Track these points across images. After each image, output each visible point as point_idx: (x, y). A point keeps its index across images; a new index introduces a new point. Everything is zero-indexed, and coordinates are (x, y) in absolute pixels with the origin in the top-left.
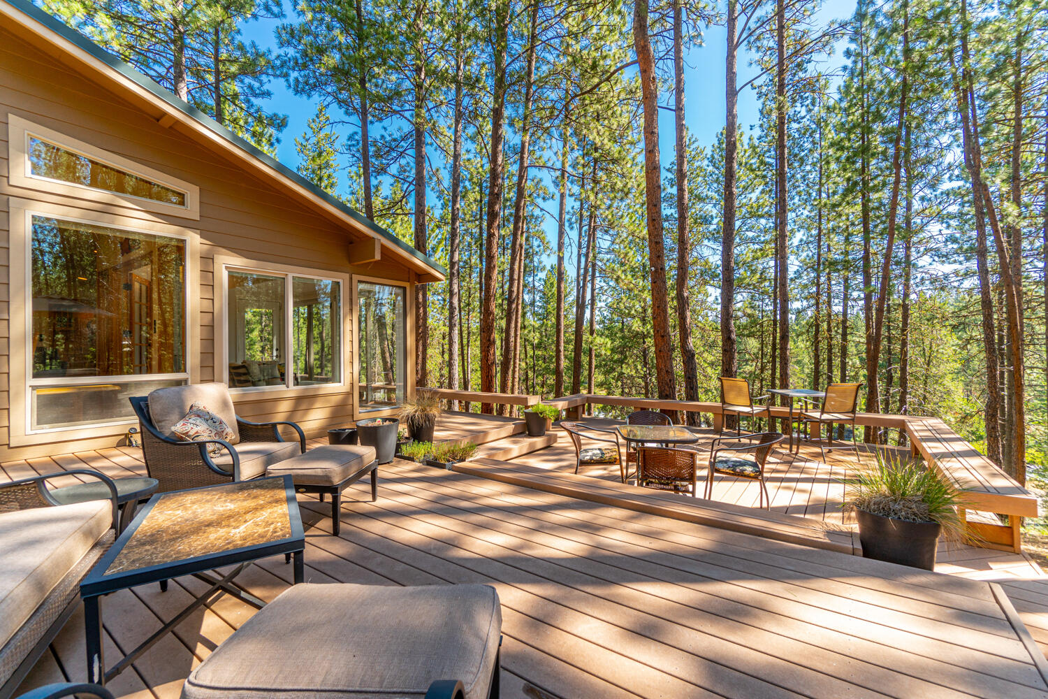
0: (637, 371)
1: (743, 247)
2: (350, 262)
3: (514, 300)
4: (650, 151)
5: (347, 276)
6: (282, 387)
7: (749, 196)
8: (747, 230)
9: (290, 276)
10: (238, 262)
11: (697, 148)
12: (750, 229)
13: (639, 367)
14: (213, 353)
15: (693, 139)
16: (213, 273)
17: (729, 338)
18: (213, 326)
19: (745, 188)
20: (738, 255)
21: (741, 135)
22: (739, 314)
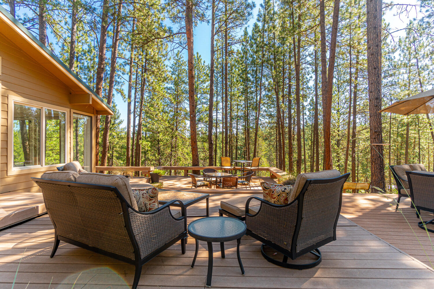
0: (156, 157)
1: (201, 105)
2: (70, 103)
3: (109, 122)
4: (190, 70)
5: (69, 110)
6: (38, 166)
7: (204, 85)
8: (203, 99)
9: (44, 108)
10: (19, 99)
11: (183, 61)
12: (204, 98)
13: (157, 155)
14: (7, 149)
15: (181, 57)
16: (7, 104)
17: (211, 143)
18: (7, 134)
19: (202, 82)
20: (200, 109)
21: (201, 60)
22: (200, 133)
